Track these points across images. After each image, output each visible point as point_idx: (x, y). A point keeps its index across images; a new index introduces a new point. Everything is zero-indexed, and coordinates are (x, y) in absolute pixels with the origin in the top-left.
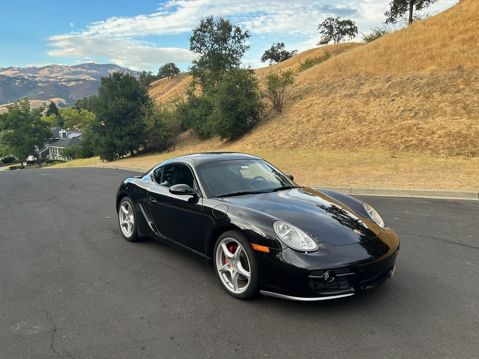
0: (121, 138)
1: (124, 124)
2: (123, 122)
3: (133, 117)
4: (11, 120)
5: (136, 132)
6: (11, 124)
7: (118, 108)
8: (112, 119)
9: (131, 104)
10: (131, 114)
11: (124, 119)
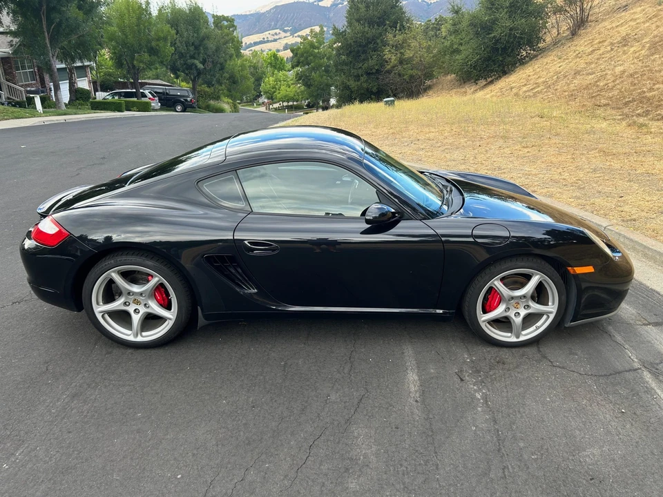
0: (357, 77)
1: (364, 60)
2: (363, 56)
3: (375, 50)
4: (302, 55)
5: (374, 71)
6: (302, 59)
7: (357, 38)
8: (350, 52)
9: (371, 32)
10: (371, 46)
11: (365, 52)
